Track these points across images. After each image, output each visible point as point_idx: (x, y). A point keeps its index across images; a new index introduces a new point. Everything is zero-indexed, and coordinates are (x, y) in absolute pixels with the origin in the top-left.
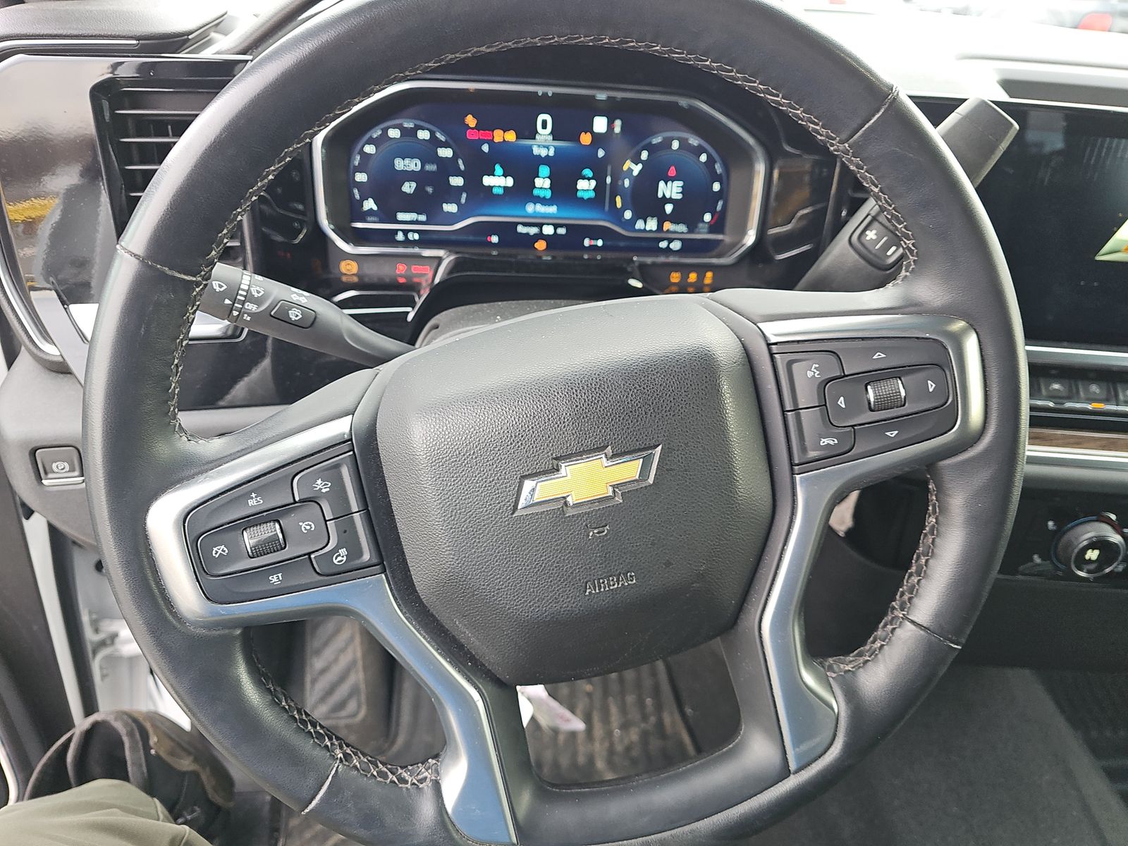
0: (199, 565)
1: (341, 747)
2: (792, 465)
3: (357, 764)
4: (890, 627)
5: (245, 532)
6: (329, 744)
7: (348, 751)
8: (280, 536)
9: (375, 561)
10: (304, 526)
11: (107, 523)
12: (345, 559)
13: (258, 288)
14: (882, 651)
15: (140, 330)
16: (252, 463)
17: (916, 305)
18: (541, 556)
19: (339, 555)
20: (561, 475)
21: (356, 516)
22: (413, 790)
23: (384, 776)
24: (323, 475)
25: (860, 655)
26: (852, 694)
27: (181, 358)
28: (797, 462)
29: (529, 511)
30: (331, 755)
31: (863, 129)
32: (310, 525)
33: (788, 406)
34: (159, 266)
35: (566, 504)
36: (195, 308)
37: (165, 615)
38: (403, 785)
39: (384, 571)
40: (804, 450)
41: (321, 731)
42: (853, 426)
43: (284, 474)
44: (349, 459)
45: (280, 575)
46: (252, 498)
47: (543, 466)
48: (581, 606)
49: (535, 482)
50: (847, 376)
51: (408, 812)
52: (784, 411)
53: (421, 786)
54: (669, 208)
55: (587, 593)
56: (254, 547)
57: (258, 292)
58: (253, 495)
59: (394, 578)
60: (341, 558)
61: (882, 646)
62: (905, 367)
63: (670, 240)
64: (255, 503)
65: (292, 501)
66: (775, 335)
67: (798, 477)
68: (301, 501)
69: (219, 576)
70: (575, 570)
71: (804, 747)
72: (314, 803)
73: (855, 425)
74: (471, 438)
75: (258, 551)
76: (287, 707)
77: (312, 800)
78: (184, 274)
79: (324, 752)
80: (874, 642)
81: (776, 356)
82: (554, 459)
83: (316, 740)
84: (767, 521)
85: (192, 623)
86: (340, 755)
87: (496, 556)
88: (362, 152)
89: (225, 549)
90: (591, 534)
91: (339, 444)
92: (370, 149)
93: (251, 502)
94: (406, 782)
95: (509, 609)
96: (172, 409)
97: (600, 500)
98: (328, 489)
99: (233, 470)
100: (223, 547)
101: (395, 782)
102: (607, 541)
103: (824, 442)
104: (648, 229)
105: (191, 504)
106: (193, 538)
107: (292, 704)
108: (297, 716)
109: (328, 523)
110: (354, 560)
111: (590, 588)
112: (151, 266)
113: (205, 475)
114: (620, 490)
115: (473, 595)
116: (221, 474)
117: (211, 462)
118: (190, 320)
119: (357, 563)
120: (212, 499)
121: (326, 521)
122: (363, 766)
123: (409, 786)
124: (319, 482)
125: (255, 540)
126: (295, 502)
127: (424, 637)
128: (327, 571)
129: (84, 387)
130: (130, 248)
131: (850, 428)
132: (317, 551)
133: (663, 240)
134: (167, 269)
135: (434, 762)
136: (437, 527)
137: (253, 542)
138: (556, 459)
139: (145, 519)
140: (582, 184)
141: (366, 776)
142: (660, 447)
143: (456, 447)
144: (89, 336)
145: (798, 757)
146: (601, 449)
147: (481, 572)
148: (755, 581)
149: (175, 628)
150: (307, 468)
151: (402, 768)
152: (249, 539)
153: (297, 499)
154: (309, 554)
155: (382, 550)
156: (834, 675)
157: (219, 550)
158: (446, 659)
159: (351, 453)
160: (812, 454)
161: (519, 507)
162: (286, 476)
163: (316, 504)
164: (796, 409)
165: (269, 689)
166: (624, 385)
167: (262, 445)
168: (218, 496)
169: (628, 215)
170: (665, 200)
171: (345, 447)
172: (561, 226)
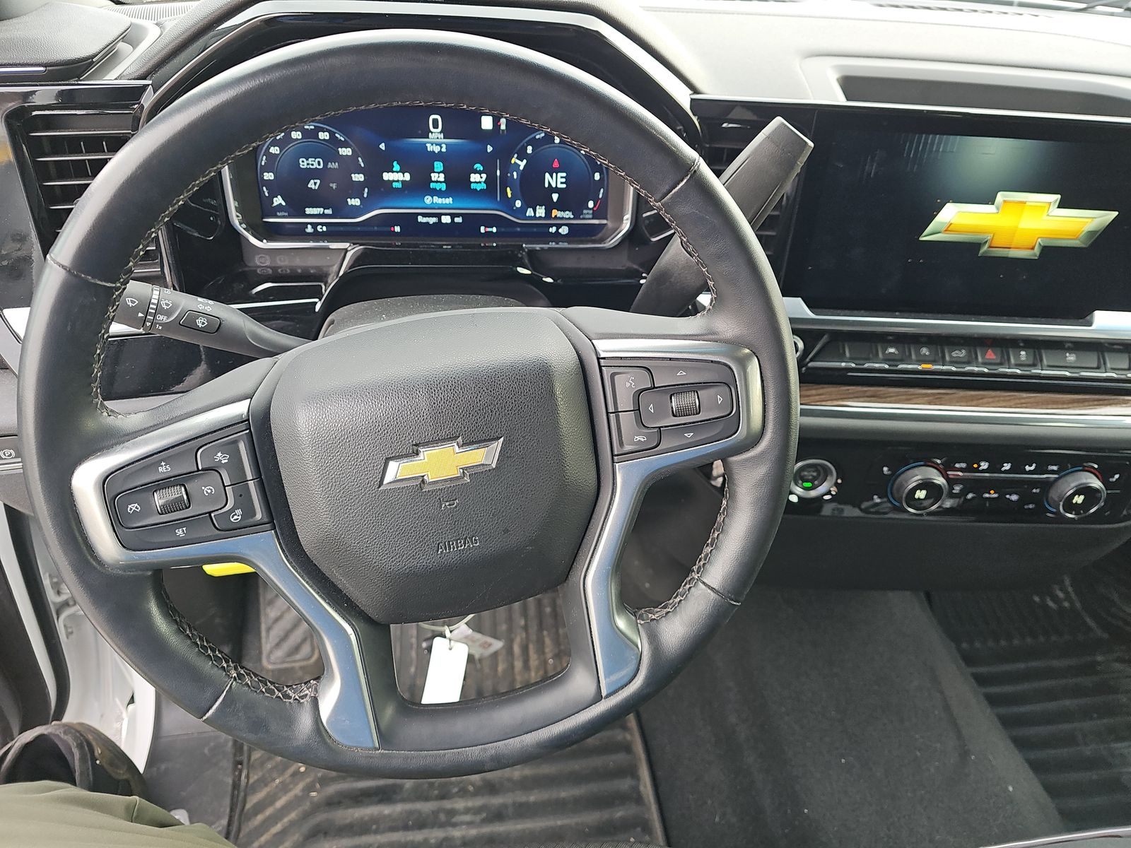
0: (116, 519)
1: (236, 669)
2: (613, 455)
3: (249, 682)
4: (688, 586)
5: (155, 493)
6: (225, 665)
7: (242, 672)
8: (185, 497)
9: (266, 520)
10: (207, 490)
11: (39, 482)
12: (240, 517)
13: (167, 302)
14: (680, 605)
15: (66, 326)
16: (163, 437)
17: (714, 333)
18: (402, 522)
19: (236, 514)
20: (419, 458)
21: (251, 484)
22: (295, 704)
23: (271, 692)
24: (223, 448)
25: (665, 607)
26: (654, 638)
27: (103, 350)
28: (616, 453)
29: (392, 486)
30: (226, 674)
31: (671, 193)
32: (211, 490)
33: (611, 409)
34: (83, 275)
35: (423, 481)
36: (115, 307)
37: (87, 558)
38: (287, 700)
39: (274, 528)
40: (621, 444)
41: (220, 655)
42: (660, 428)
43: (189, 447)
44: (245, 437)
45: (184, 529)
46: (162, 466)
47: (405, 450)
48: (434, 562)
49: (398, 463)
50: (657, 388)
51: (289, 721)
52: (608, 413)
53: (302, 701)
54: (555, 197)
55: (439, 552)
56: (163, 506)
57: (167, 305)
58: (163, 464)
59: (282, 534)
60: (236, 517)
61: (681, 600)
62: (701, 383)
63: (559, 226)
64: (164, 469)
65: (196, 469)
66: (604, 351)
67: (617, 465)
68: (203, 470)
69: (133, 528)
70: (430, 534)
71: (614, 678)
72: (211, 712)
73: (662, 427)
74: (345, 425)
75: (166, 509)
76: (190, 635)
77: (209, 709)
78: (105, 282)
79: (221, 671)
80: (675, 598)
81: (603, 368)
82: (414, 445)
83: (214, 662)
84: (593, 498)
85: (109, 565)
86: (235, 675)
87: (365, 521)
88: (267, 153)
89: (138, 507)
90: (443, 505)
91: (238, 423)
92: (275, 150)
93: (160, 469)
94: (290, 698)
95: (375, 562)
96: (94, 390)
97: (451, 479)
98: (227, 461)
99: (146, 443)
100: (136, 505)
101: (280, 697)
102: (456, 512)
103: (638, 438)
104: (537, 215)
105: (110, 469)
106: (111, 496)
107: (195, 633)
108: (199, 643)
109: (226, 488)
110: (248, 519)
111: (441, 548)
112: (76, 276)
113: (122, 445)
114: (468, 472)
115: (346, 551)
116: (136, 446)
117: (128, 435)
118: (111, 318)
119: (251, 521)
120: (127, 465)
121: (225, 487)
122: (254, 684)
123: (291, 701)
124: (219, 454)
125: (163, 501)
126: (198, 470)
127: (307, 583)
128: (224, 527)
129: (18, 377)
130: (58, 260)
131: (657, 429)
132: (217, 510)
133: (552, 225)
134: (90, 278)
135: (315, 682)
136: (316, 496)
137: (162, 502)
138: (416, 445)
139: (71, 480)
140: (474, 177)
141: (256, 692)
142: (502, 439)
143: (333, 432)
144: (22, 335)
145: (608, 685)
146: (454, 438)
147: (352, 533)
148: (583, 546)
149: (95, 568)
150: (209, 443)
151: (287, 687)
152: (159, 500)
153: (200, 468)
154: (210, 513)
155: (273, 511)
156: (642, 622)
157: (133, 507)
158: (325, 600)
159: (248, 431)
160: (627, 448)
161: (385, 482)
162: (191, 449)
163: (216, 473)
164: (617, 412)
165: (176, 620)
166: (474, 388)
167: (172, 422)
168: (133, 463)
169: (518, 204)
170: (552, 190)
171: (243, 426)
172: (458, 215)
